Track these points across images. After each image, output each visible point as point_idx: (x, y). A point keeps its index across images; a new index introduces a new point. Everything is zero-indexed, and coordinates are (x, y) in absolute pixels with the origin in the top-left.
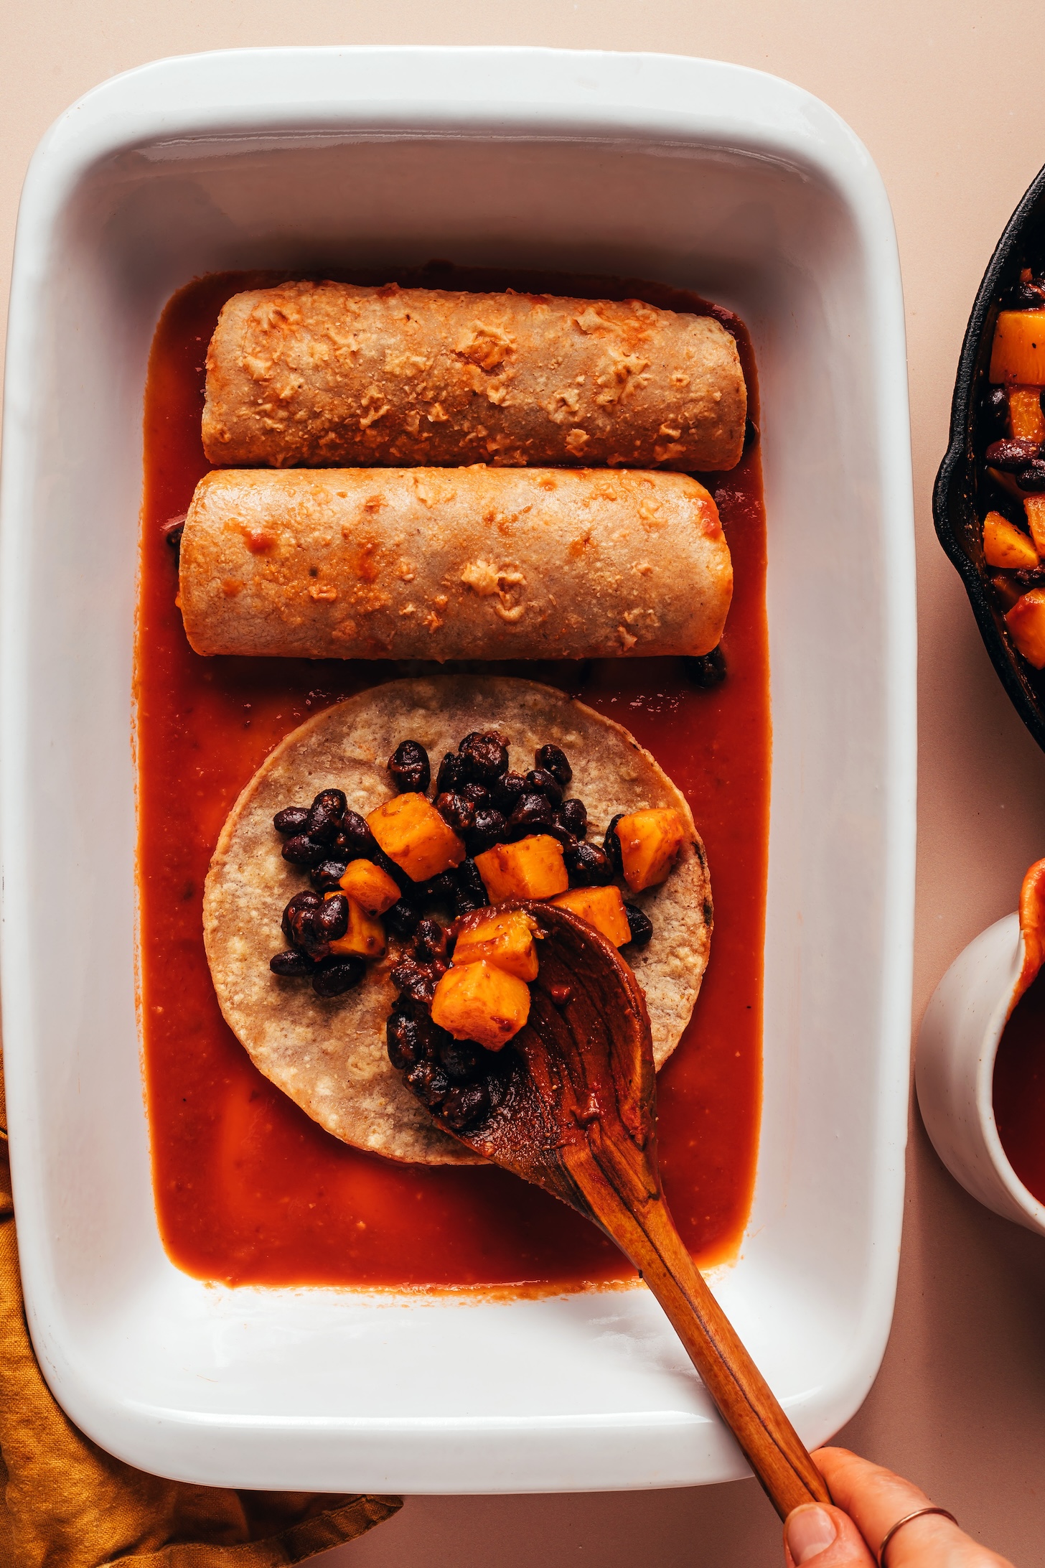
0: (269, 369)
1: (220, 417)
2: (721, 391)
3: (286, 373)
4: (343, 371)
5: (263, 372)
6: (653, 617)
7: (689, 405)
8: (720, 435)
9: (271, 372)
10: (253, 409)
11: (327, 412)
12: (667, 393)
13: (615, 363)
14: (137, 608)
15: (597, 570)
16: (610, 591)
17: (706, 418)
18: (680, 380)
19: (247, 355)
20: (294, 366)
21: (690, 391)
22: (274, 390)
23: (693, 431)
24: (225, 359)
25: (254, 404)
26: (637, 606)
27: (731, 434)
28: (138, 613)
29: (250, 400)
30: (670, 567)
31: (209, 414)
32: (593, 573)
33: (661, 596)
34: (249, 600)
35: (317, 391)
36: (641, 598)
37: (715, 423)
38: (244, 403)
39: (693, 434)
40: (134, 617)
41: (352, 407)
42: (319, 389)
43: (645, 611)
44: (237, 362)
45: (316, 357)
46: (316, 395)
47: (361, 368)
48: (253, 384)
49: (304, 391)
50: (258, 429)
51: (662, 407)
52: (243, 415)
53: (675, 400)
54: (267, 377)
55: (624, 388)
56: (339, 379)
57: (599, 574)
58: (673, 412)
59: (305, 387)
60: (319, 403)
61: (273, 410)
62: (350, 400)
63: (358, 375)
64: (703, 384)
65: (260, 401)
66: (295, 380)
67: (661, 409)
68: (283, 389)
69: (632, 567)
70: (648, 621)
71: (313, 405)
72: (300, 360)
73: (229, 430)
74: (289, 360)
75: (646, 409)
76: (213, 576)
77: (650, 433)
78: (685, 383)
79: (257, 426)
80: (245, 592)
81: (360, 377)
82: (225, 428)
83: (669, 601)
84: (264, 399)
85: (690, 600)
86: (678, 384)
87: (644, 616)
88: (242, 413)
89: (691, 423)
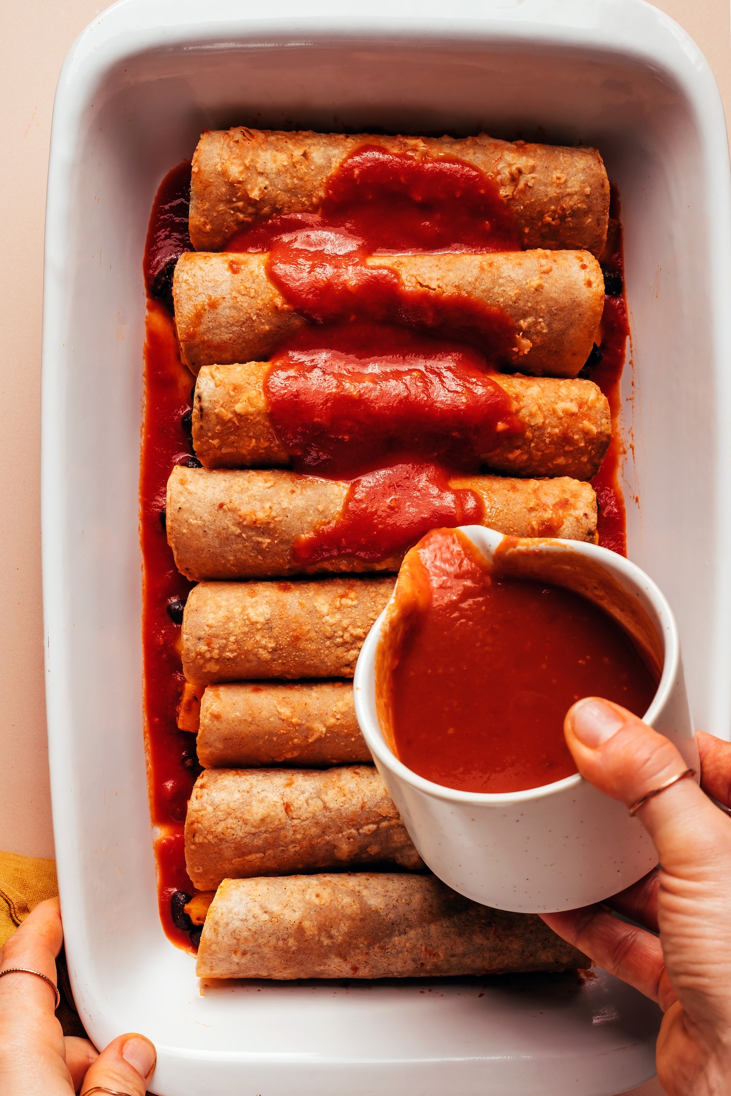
0: (241, 173)
1: (204, 213)
2: (591, 186)
3: (255, 176)
4: (299, 175)
5: (237, 175)
6: (543, 324)
7: (566, 198)
8: (590, 223)
9: (243, 176)
10: (228, 206)
11: (286, 209)
12: (549, 189)
13: (510, 165)
14: (143, 424)
15: (501, 285)
16: (510, 303)
17: (579, 209)
18: (559, 178)
19: (224, 161)
20: (262, 171)
21: (566, 187)
22: (245, 191)
23: (569, 219)
24: (207, 165)
25: (230, 201)
26: (531, 315)
27: (598, 222)
28: (143, 429)
29: (227, 199)
30: (557, 285)
31: (194, 210)
32: (497, 288)
33: (550, 307)
34: (227, 311)
35: (279, 192)
36: (533, 309)
37: (586, 213)
38: (222, 201)
39: (569, 222)
40: (140, 432)
41: (305, 205)
42: (280, 190)
43: (536, 319)
44: (217, 167)
45: (278, 163)
46: (279, 194)
47: (313, 173)
48: (229, 186)
49: (269, 191)
50: (233, 221)
51: (545, 200)
52: (221, 210)
53: (555, 194)
54: (241, 179)
55: (516, 186)
56: (296, 181)
57: (502, 288)
58: (554, 205)
59: (270, 188)
60: (280, 201)
61: (244, 207)
62: (304, 199)
63: (311, 179)
64: (577, 181)
65: (234, 200)
66: (262, 182)
67: (545, 202)
68: (252, 190)
69: (527, 283)
70: (539, 327)
71: (275, 203)
72: (265, 166)
73: (210, 222)
74: (258, 165)
75: (533, 202)
76: (199, 292)
77: (536, 221)
78: (562, 180)
79: (232, 219)
80: (225, 304)
81: (312, 180)
82: (207, 221)
83: (555, 312)
84: (237, 198)
85: (571, 311)
86: (558, 181)
87: (536, 323)
88: (220, 209)
89: (568, 213)
